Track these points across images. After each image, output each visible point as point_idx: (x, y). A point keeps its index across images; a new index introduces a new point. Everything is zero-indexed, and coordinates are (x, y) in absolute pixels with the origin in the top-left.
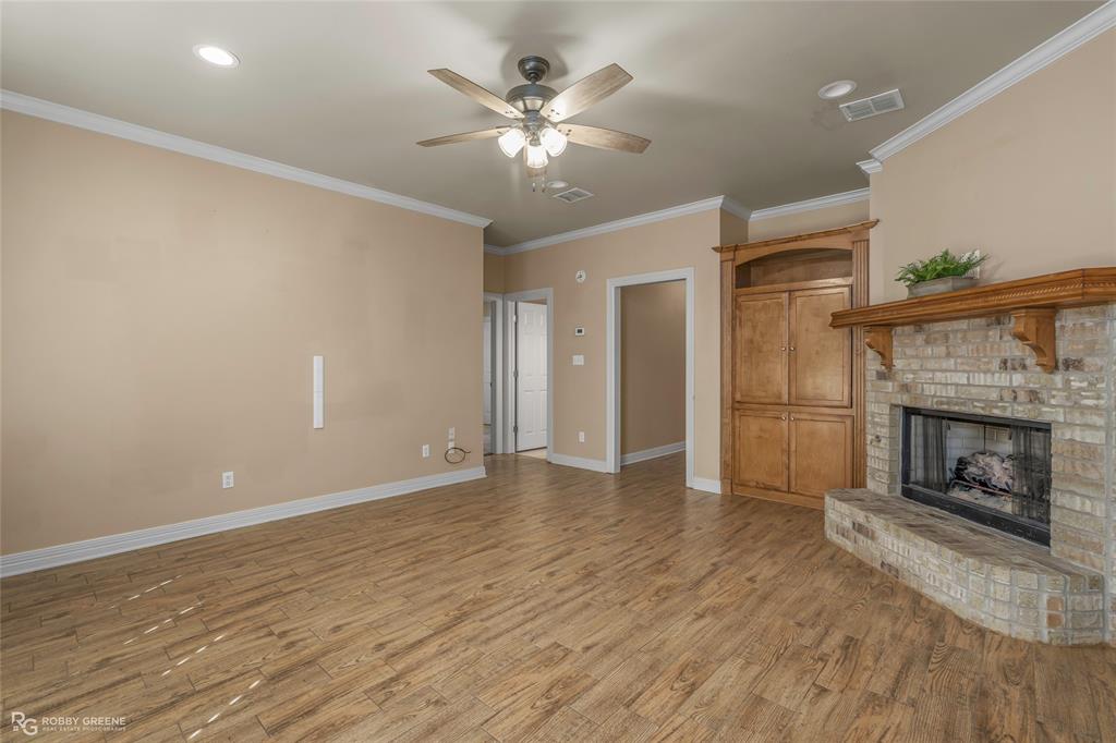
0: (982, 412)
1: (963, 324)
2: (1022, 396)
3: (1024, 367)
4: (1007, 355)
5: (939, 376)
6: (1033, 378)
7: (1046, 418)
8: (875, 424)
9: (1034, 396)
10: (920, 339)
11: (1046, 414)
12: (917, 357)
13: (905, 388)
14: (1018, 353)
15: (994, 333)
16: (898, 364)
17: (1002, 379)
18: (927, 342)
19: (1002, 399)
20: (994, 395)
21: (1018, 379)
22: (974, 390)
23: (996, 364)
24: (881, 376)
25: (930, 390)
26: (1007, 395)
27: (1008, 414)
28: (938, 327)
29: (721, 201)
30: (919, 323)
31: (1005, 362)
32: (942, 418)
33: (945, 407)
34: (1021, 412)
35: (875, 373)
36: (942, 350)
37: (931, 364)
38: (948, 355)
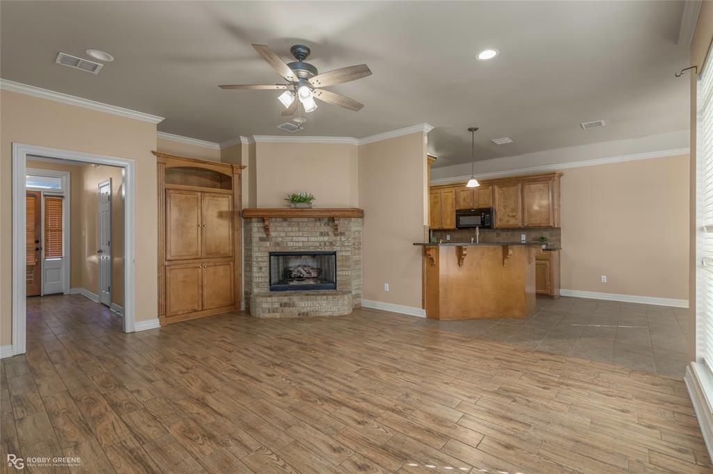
0: (312, 250)
1: (306, 220)
2: (327, 244)
3: (328, 235)
4: (323, 231)
5: (295, 239)
6: (332, 238)
7: (335, 250)
8: (257, 262)
9: (331, 244)
10: (285, 224)
11: (335, 249)
12: (284, 231)
13: (278, 244)
14: (326, 230)
15: (318, 224)
16: (273, 234)
17: (321, 239)
18: (289, 226)
19: (320, 245)
20: (318, 244)
21: (326, 238)
22: (310, 243)
23: (318, 234)
24: (262, 239)
25: (290, 244)
26: (322, 244)
27: (323, 250)
28: (294, 220)
29: (160, 121)
30: (285, 219)
31: (322, 233)
32: (287, 255)
33: (298, 250)
34: (327, 249)
35: (258, 238)
36: (297, 229)
37: (291, 234)
38: (299, 231)
